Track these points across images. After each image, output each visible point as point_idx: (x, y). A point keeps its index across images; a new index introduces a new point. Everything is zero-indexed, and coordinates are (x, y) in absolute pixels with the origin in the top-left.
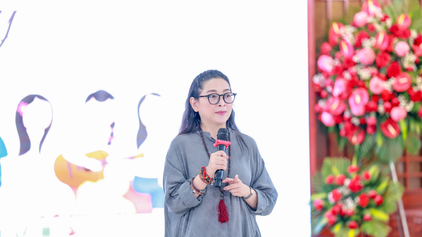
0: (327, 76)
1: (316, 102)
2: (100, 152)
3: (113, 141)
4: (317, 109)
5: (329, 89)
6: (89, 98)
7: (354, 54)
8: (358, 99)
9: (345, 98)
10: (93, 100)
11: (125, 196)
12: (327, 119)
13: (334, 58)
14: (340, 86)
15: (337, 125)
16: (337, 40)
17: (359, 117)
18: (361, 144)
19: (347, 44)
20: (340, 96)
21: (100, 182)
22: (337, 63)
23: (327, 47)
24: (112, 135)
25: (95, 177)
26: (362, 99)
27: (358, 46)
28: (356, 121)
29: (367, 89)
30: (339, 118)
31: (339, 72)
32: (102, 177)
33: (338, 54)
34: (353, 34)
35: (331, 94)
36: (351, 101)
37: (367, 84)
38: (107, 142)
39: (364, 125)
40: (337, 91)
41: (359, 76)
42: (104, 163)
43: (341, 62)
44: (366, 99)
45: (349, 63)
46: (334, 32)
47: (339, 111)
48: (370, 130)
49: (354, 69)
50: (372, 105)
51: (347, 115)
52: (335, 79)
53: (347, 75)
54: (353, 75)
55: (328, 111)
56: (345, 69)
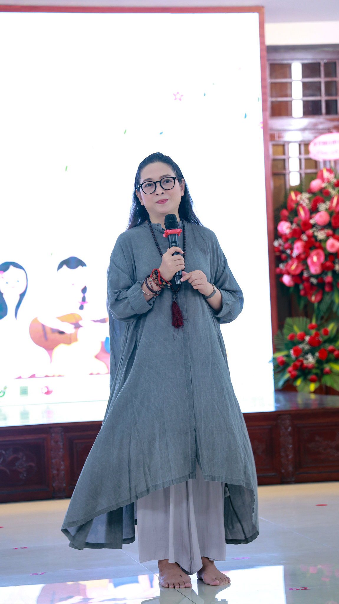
0: (286, 240)
1: (277, 266)
2: (73, 315)
3: (85, 305)
4: (278, 270)
5: (288, 251)
6: (60, 266)
7: (311, 218)
8: (315, 259)
9: (303, 259)
10: (65, 267)
11: (97, 357)
12: (286, 279)
13: (292, 223)
14: (298, 249)
15: (296, 286)
16: (294, 206)
17: (316, 276)
18: (320, 302)
19: (303, 208)
20: (298, 257)
21: (74, 344)
22: (294, 226)
23: (285, 213)
24: (84, 300)
25: (70, 340)
26: (318, 259)
27: (314, 210)
28: (314, 281)
29: (324, 249)
30: (298, 278)
31: (296, 235)
32: (76, 340)
33: (296, 219)
34: (309, 199)
35: (290, 257)
36: (309, 261)
37: (323, 245)
38: (79, 305)
39: (321, 284)
40: (295, 253)
41: (315, 237)
42: (77, 326)
43: (298, 225)
44: (322, 259)
45: (306, 226)
46: (292, 200)
47: (298, 271)
48: (327, 289)
49: (311, 231)
50: (328, 264)
51: (305, 275)
52: (293, 243)
53: (304, 237)
54: (309, 237)
55: (288, 273)
56: (303, 232)
